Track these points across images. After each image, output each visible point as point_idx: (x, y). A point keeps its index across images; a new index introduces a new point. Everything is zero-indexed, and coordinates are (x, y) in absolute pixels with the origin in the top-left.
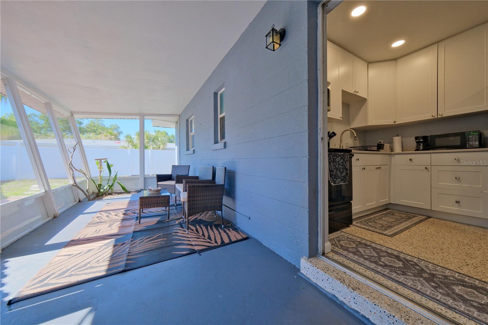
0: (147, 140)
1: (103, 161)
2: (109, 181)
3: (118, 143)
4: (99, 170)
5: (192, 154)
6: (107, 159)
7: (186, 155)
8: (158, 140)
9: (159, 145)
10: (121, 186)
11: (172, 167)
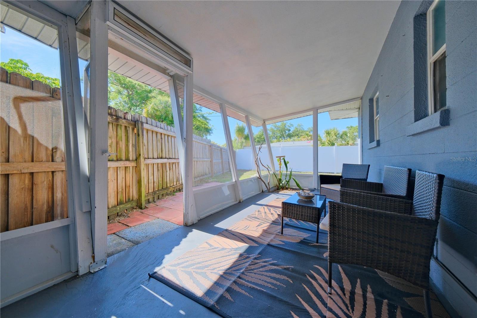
0: (335, 137)
1: (282, 158)
2: (286, 177)
3: (309, 142)
4: (279, 166)
5: (376, 147)
6: (285, 156)
7: (369, 149)
8: (347, 135)
9: (348, 141)
10: (296, 182)
11: (343, 166)
